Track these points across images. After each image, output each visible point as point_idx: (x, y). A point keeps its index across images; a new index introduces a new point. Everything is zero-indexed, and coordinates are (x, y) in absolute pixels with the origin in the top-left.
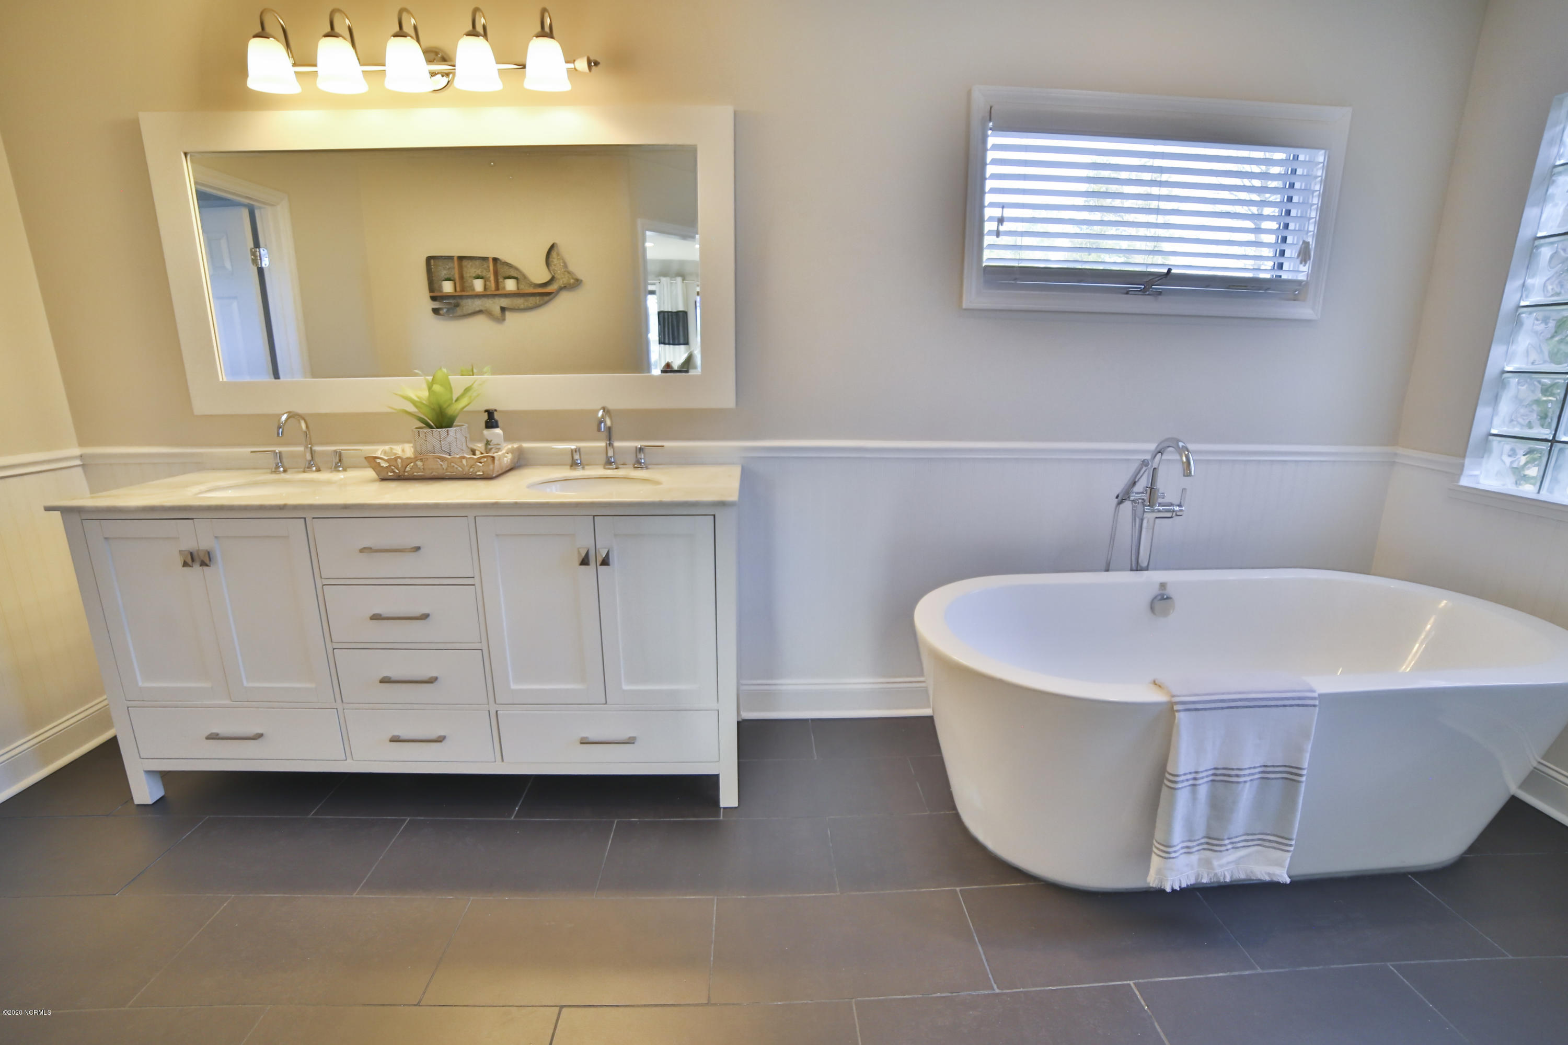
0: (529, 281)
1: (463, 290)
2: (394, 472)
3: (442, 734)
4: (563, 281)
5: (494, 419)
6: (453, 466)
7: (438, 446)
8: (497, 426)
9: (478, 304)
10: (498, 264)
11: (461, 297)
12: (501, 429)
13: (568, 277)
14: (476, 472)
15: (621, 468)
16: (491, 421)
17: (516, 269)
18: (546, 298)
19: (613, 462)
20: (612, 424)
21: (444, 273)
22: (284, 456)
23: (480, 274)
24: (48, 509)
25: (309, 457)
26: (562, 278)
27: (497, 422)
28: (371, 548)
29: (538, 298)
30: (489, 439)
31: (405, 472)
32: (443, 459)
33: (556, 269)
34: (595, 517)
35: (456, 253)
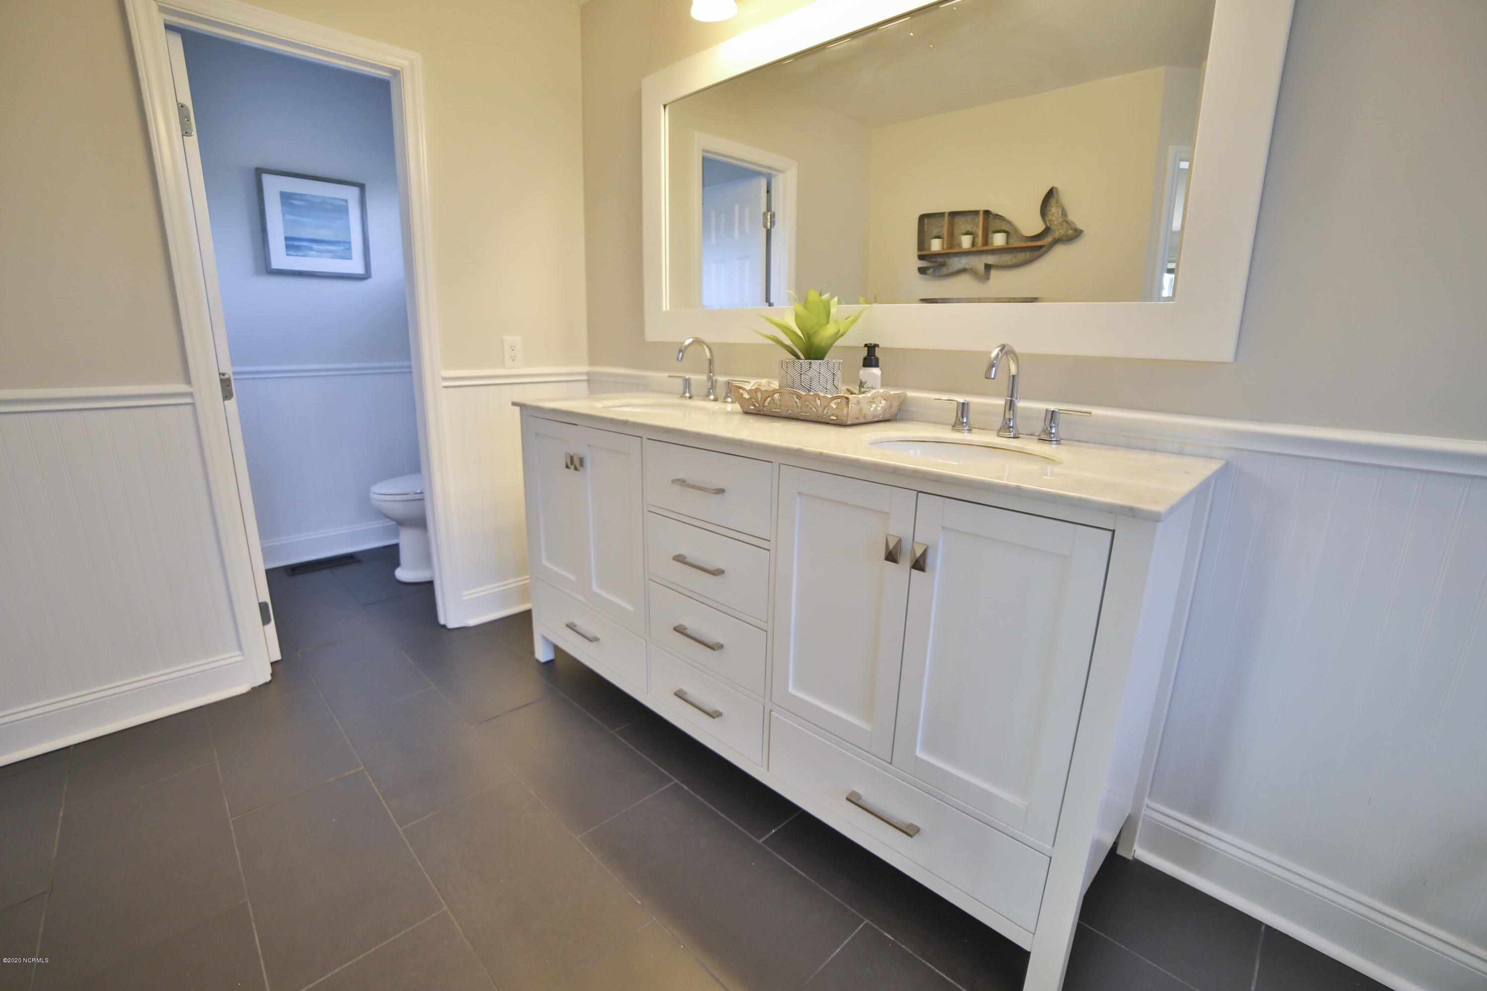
0: (1021, 235)
1: (951, 246)
2: (754, 405)
3: (720, 709)
4: (1059, 234)
5: (874, 355)
6: (808, 405)
7: (797, 380)
8: (876, 365)
9: (963, 262)
10: (990, 218)
11: (948, 255)
12: (881, 370)
13: (1067, 228)
14: (830, 416)
15: (1021, 438)
16: (871, 359)
17: (1009, 222)
18: (1036, 253)
19: (1012, 427)
20: (1018, 371)
21: (935, 231)
22: (692, 382)
23: (970, 230)
24: (514, 404)
25: (709, 384)
26: (1059, 229)
27: (877, 360)
28: (684, 481)
29: (1028, 253)
30: (863, 381)
31: (764, 406)
32: (799, 397)
33: (1053, 219)
34: (920, 494)
35: (947, 208)
